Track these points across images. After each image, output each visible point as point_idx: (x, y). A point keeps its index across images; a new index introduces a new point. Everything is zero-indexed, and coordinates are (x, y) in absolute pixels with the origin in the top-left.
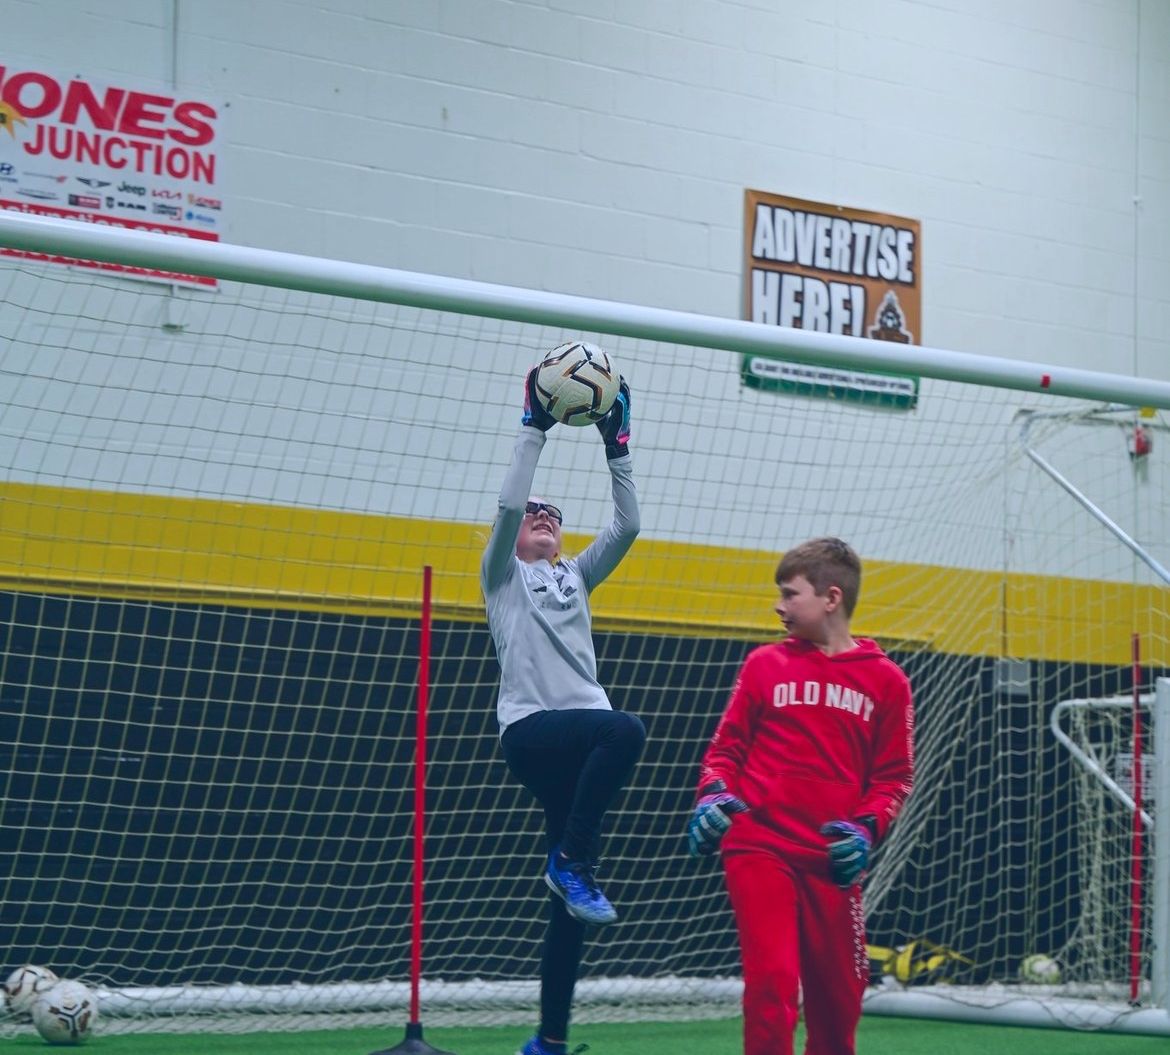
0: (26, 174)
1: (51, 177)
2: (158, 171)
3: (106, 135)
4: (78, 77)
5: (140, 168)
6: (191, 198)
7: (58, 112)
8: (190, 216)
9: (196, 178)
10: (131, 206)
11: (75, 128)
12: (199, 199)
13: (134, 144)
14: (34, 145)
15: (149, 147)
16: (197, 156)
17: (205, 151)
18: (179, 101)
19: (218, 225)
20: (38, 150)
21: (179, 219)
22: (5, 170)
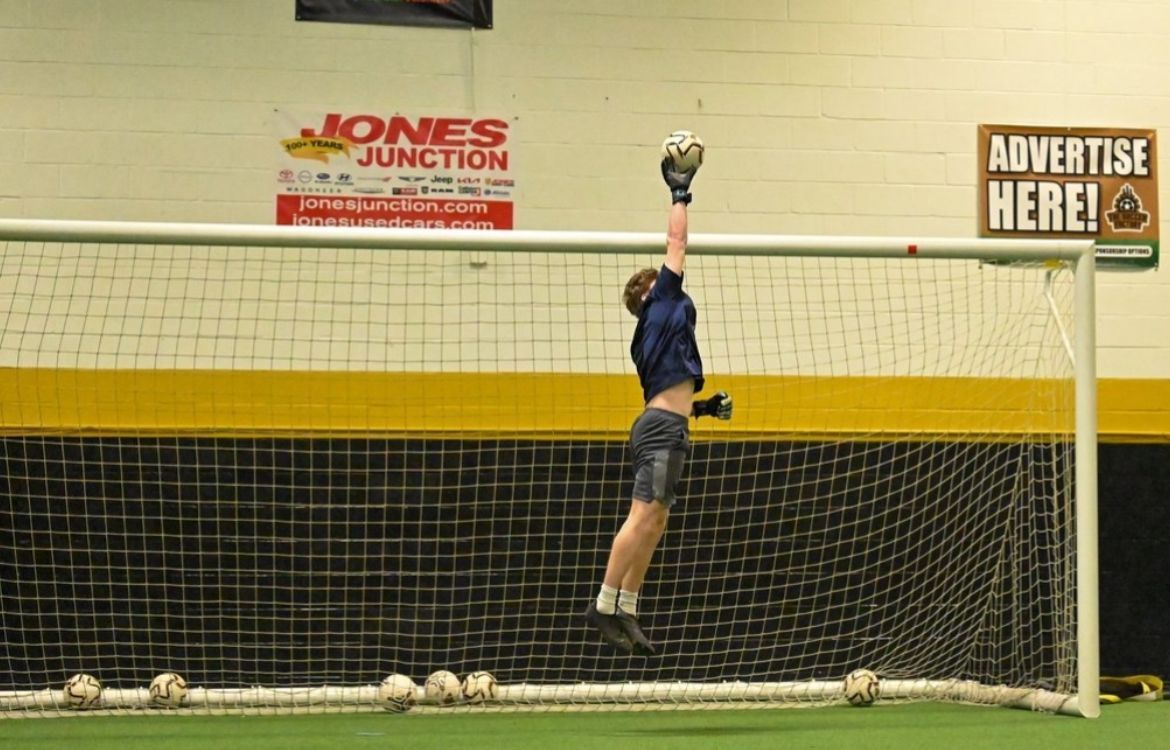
0: (360, 179)
1: (379, 179)
2: (461, 165)
3: (420, 148)
4: (397, 114)
5: (447, 165)
6: (488, 181)
8: (488, 192)
9: (492, 167)
10: (441, 191)
11: (396, 147)
12: (495, 181)
13: (441, 151)
14: (365, 159)
15: (454, 152)
16: (492, 154)
17: (498, 150)
18: (475, 119)
19: (512, 196)
20: (368, 163)
21: (479, 195)
22: (344, 178)
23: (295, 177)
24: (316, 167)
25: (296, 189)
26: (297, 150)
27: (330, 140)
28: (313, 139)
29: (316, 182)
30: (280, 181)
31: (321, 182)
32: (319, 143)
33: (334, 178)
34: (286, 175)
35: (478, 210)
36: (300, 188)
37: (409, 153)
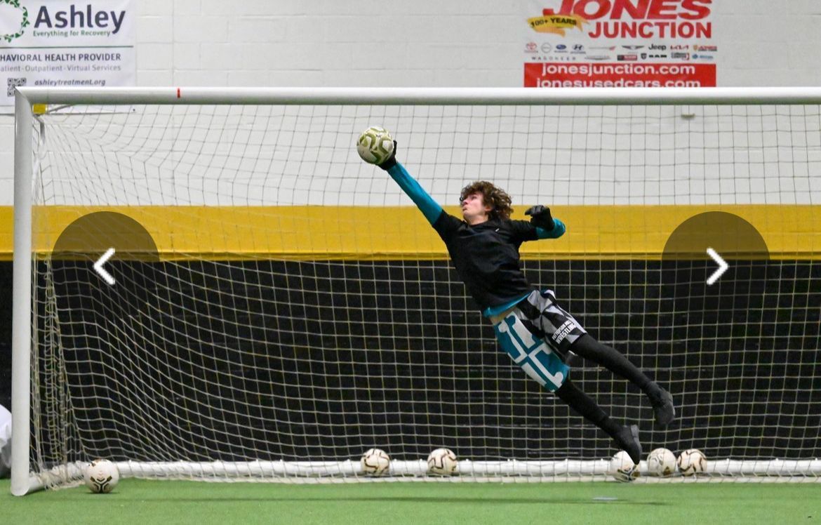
0: (591, 48)
1: (606, 48)
2: (673, 35)
3: (639, 22)
5: (662, 35)
6: (695, 47)
7: (609, 14)
8: (695, 57)
9: (698, 36)
10: (657, 56)
11: (620, 21)
12: (701, 47)
13: (657, 24)
14: (595, 33)
15: (667, 24)
16: (699, 25)
17: (704, 22)
19: (715, 59)
20: (598, 34)
21: (688, 59)
22: (578, 48)
23: (538, 48)
24: (555, 39)
25: (540, 58)
26: (540, 26)
27: (566, 17)
28: (553, 17)
29: (555, 52)
30: (526, 52)
31: (560, 52)
32: (558, 20)
33: (570, 48)
34: (531, 47)
35: (688, 72)
36: (542, 58)
37: (630, 26)
